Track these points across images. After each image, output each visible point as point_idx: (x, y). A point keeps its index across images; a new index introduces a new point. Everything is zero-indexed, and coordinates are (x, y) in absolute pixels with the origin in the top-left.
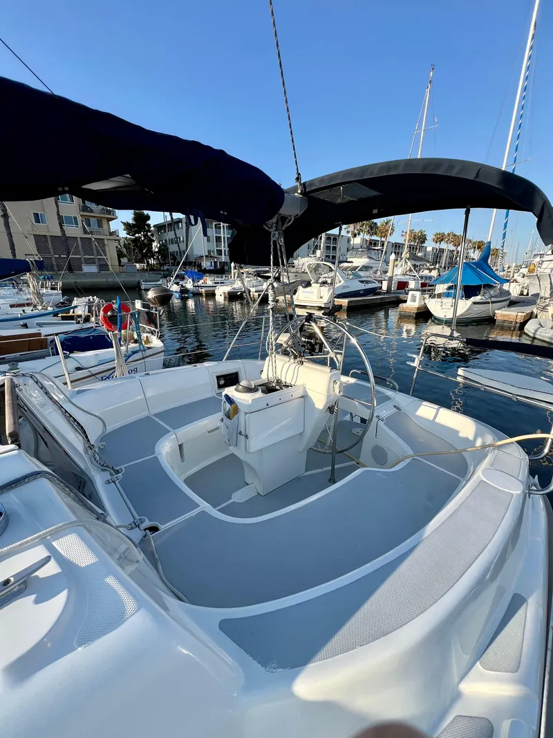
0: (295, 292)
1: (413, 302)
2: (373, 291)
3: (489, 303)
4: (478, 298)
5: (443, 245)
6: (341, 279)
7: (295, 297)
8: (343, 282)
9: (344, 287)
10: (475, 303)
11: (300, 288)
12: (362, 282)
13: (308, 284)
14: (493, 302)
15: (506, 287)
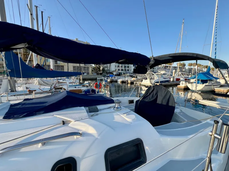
0: (142, 81)
1: (182, 85)
2: (168, 81)
3: (212, 86)
4: (207, 84)
5: (192, 67)
6: (157, 77)
7: (142, 82)
8: (157, 78)
9: (158, 80)
10: (206, 86)
11: (144, 80)
12: (164, 78)
13: (146, 79)
14: (213, 85)
15: (218, 80)
